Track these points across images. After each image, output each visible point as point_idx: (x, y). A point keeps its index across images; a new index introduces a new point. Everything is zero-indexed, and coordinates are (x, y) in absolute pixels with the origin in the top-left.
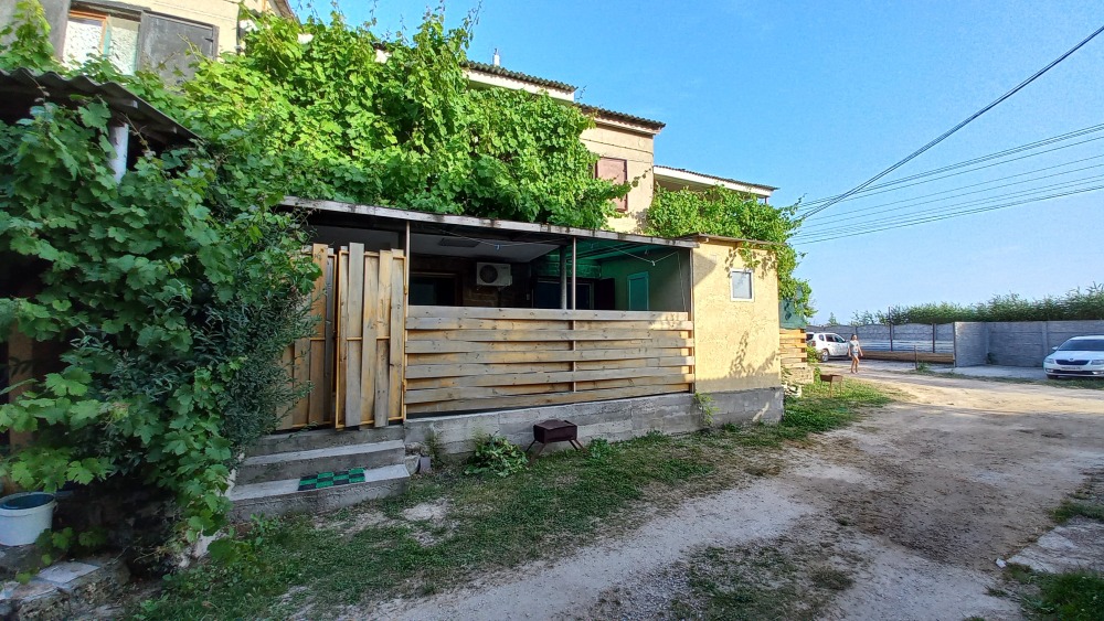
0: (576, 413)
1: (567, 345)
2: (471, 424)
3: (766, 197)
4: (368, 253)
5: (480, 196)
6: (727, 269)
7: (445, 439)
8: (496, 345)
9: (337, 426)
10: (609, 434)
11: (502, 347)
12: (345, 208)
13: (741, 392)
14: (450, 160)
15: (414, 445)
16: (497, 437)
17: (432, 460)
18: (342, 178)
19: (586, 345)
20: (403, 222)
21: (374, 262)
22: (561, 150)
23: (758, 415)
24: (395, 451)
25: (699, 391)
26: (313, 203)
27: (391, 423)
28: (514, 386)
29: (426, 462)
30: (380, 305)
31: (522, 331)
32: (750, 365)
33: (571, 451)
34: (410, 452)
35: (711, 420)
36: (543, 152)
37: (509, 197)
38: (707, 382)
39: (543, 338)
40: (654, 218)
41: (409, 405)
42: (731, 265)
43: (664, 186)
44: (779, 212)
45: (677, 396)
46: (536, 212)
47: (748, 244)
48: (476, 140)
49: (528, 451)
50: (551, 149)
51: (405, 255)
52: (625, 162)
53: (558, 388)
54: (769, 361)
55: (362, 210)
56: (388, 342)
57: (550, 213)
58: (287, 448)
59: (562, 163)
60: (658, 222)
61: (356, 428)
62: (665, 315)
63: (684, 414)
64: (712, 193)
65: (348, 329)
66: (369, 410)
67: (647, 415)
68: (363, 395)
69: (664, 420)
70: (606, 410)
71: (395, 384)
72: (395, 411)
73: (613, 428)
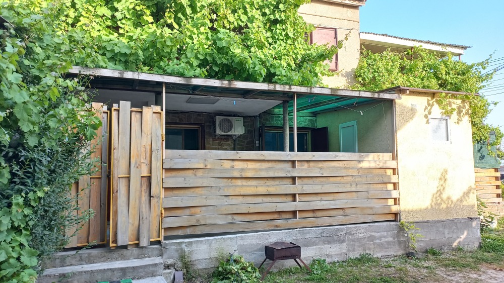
0: (299, 237)
1: (290, 180)
2: (214, 245)
3: (460, 55)
4: (133, 109)
5: (219, 62)
6: (426, 116)
7: (195, 257)
8: (234, 181)
9: (111, 245)
10: (328, 256)
11: (239, 182)
12: (116, 74)
13: (441, 221)
14: (194, 34)
15: (170, 261)
16: (236, 256)
17: (184, 275)
18: (112, 51)
19: (306, 181)
20: (160, 84)
21: (138, 115)
22: (282, 22)
23: (457, 241)
24: (155, 265)
25: (404, 219)
26: (92, 70)
27: (153, 243)
28: (249, 213)
29: (179, 275)
30: (143, 149)
31: (254, 169)
32: (449, 198)
33: (296, 269)
34: (167, 267)
35: (416, 245)
36: (268, 25)
37: (242, 63)
38: (410, 212)
39: (271, 175)
40: (360, 76)
41: (166, 229)
42: (430, 113)
43: (369, 49)
44: (471, 67)
45: (385, 224)
46: (264, 74)
47: (444, 94)
48: (214, 17)
49: (261, 267)
50: (275, 22)
51: (162, 110)
52: (336, 30)
53: (284, 216)
54: (467, 194)
55: (129, 75)
56: (149, 178)
57: (274, 75)
58: (73, 262)
59: (284, 33)
60: (364, 79)
61: (125, 247)
62: (372, 156)
63: (391, 239)
64: (412, 54)
65: (119, 169)
66: (135, 232)
67: (359, 240)
68: (131, 221)
69: (374, 244)
70: (324, 235)
71: (155, 211)
72: (155, 233)
73: (331, 250)
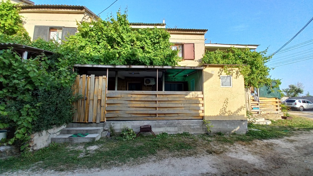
0: (157, 123)
1: (154, 102)
2: (122, 124)
3: (255, 49)
4: (96, 77)
6: (219, 76)
7: (115, 128)
8: (132, 102)
9: (86, 122)
10: (169, 132)
11: (134, 102)
12: (91, 66)
13: (226, 121)
15: (106, 129)
17: (111, 134)
23: (234, 130)
24: (98, 130)
25: (206, 119)
26: (84, 65)
27: (101, 122)
28: (137, 114)
29: (109, 134)
30: (99, 90)
32: (229, 111)
35: (212, 130)
38: (209, 116)
40: (203, 61)
41: (106, 118)
42: (221, 74)
43: (209, 50)
44: (260, 53)
45: (197, 120)
46: (148, 63)
47: (226, 66)
48: (132, 44)
49: (137, 134)
50: (154, 43)
51: (107, 77)
52: (194, 44)
53: (152, 115)
54: (240, 109)
56: (101, 100)
59: (158, 47)
61: (92, 123)
62: (192, 93)
63: (199, 127)
64: (228, 50)
65: (90, 97)
66: (95, 118)
67: (183, 126)
68: (94, 114)
69: (190, 128)
70: (168, 123)
71: (102, 112)
72: (102, 119)
73: (170, 129)
